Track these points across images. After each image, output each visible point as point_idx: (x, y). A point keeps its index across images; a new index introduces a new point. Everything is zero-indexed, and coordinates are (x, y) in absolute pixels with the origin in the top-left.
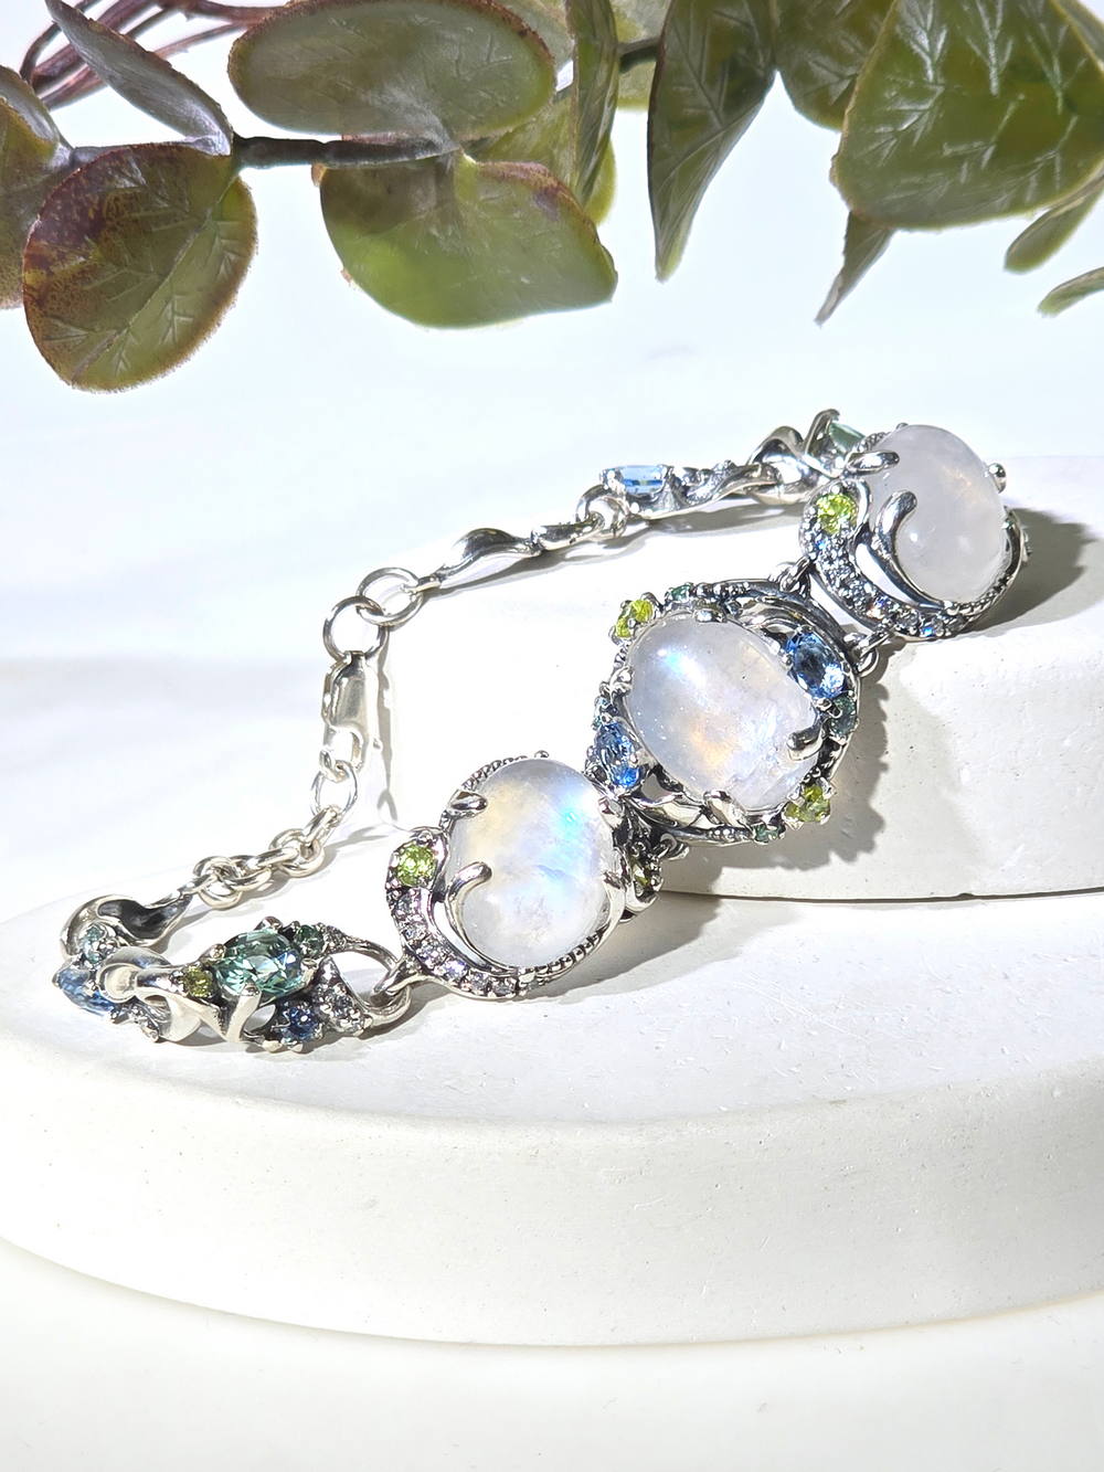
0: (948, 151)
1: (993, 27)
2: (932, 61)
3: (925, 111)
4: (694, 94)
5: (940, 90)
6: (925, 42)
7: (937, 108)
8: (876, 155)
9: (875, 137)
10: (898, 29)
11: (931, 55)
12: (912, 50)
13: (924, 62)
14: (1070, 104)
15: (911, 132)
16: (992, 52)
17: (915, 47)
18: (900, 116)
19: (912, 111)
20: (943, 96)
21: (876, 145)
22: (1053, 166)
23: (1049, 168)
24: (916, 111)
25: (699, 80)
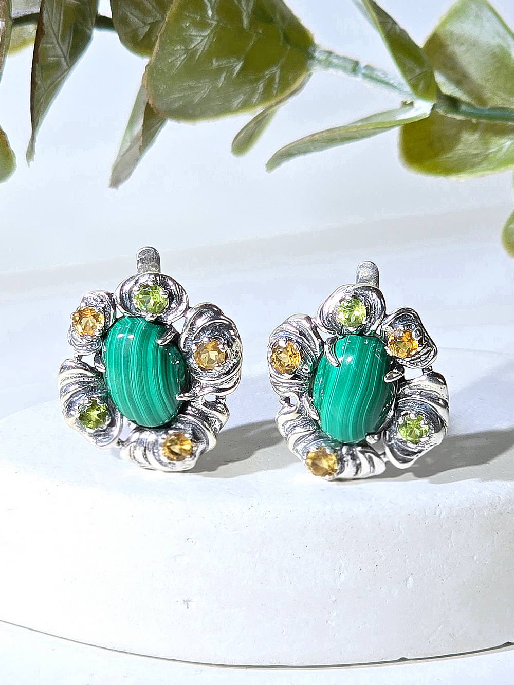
0: (215, 64)
2: (211, 5)
3: (205, 37)
4: (54, 48)
5: (215, 23)
7: (212, 35)
8: (172, 65)
9: (174, 54)
11: (210, 2)
13: (206, 5)
14: (287, 39)
15: (195, 50)
16: (243, 3)
19: (197, 36)
21: (173, 58)
22: (274, 78)
25: (57, 39)
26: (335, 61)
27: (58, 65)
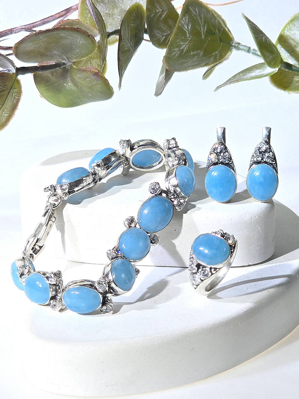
0: (192, 53)
1: (202, 23)
2: (188, 32)
3: (187, 44)
4: (127, 44)
5: (190, 39)
6: (186, 27)
7: (189, 43)
8: (175, 55)
9: (175, 51)
10: (180, 25)
11: (188, 31)
12: (184, 30)
13: (186, 32)
14: (221, 40)
15: (183, 50)
16: (202, 29)
17: (184, 29)
18: (181, 46)
19: (184, 44)
20: (191, 40)
21: (175, 53)
22: (217, 55)
23: (216, 56)
24: (185, 44)
25: (128, 40)
26: (241, 47)
27: (129, 50)
